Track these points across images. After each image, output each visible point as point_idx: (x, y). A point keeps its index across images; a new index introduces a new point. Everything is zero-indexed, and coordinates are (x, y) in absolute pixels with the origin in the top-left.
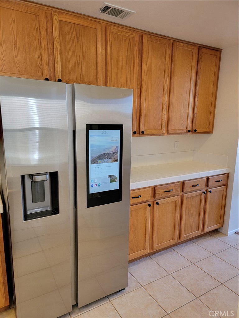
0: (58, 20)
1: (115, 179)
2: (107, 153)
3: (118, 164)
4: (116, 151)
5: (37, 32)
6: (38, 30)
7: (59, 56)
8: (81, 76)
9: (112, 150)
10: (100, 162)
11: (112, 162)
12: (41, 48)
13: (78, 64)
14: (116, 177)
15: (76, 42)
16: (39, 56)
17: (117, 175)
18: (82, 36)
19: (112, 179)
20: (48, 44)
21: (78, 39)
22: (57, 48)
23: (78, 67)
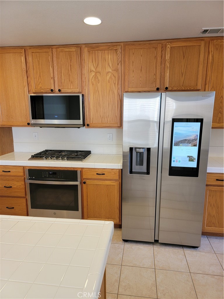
0: (170, 47)
1: (193, 159)
2: (187, 139)
3: (197, 148)
4: (196, 138)
5: (155, 59)
6: (156, 57)
7: (168, 71)
8: (183, 83)
9: (192, 137)
10: (181, 145)
11: (192, 146)
12: (156, 68)
13: (182, 75)
14: (195, 158)
15: (182, 59)
16: (155, 74)
17: (195, 156)
18: (188, 53)
19: (191, 159)
20: (162, 64)
21: (184, 57)
22: (167, 67)
23: (182, 76)
